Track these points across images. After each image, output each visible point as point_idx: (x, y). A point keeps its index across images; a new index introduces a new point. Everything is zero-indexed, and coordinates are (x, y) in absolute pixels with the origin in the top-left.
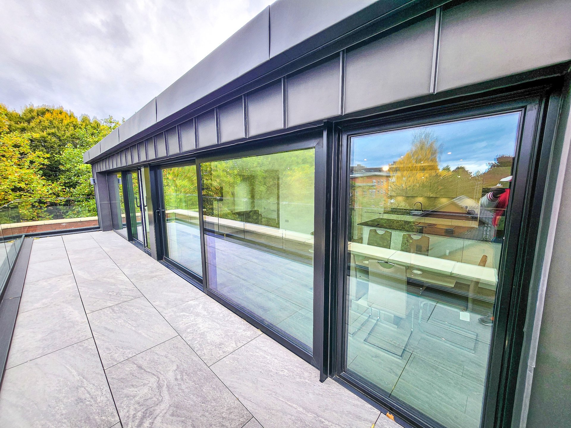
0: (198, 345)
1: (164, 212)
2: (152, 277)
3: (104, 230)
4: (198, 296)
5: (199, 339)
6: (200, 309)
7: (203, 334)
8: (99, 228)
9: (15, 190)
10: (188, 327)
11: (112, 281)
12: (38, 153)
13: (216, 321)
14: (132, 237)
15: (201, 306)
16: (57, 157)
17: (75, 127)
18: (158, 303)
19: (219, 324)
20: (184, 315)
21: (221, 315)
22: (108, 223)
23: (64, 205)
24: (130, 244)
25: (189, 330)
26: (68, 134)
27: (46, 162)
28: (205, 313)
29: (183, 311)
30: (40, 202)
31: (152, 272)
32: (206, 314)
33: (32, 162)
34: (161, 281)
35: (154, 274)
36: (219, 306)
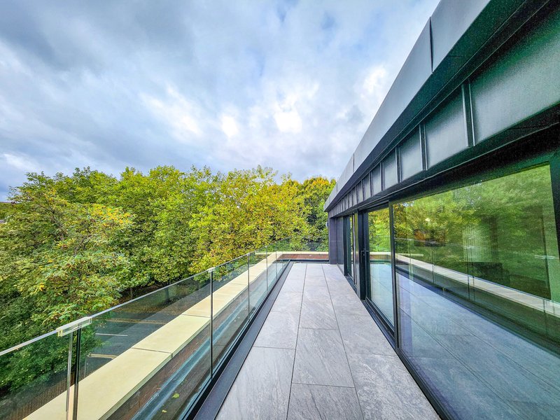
0: (369, 413)
1: (368, 253)
2: (351, 314)
3: (331, 264)
4: (387, 353)
5: (373, 406)
6: (384, 370)
7: (378, 404)
8: (328, 261)
9: (295, 230)
10: (366, 384)
11: (322, 306)
12: (308, 207)
13: (400, 395)
14: (347, 272)
15: (388, 366)
16: (316, 209)
17: (327, 187)
18: (347, 342)
19: (402, 402)
20: (366, 368)
21: (408, 392)
22: (334, 258)
23: (317, 242)
24: (344, 278)
25: (365, 388)
26: (323, 192)
27: (310, 213)
28: (390, 378)
29: (367, 363)
30: (305, 239)
31: (352, 309)
32: (391, 380)
33: (304, 213)
34: (358, 321)
35: (353, 312)
36: (408, 378)
